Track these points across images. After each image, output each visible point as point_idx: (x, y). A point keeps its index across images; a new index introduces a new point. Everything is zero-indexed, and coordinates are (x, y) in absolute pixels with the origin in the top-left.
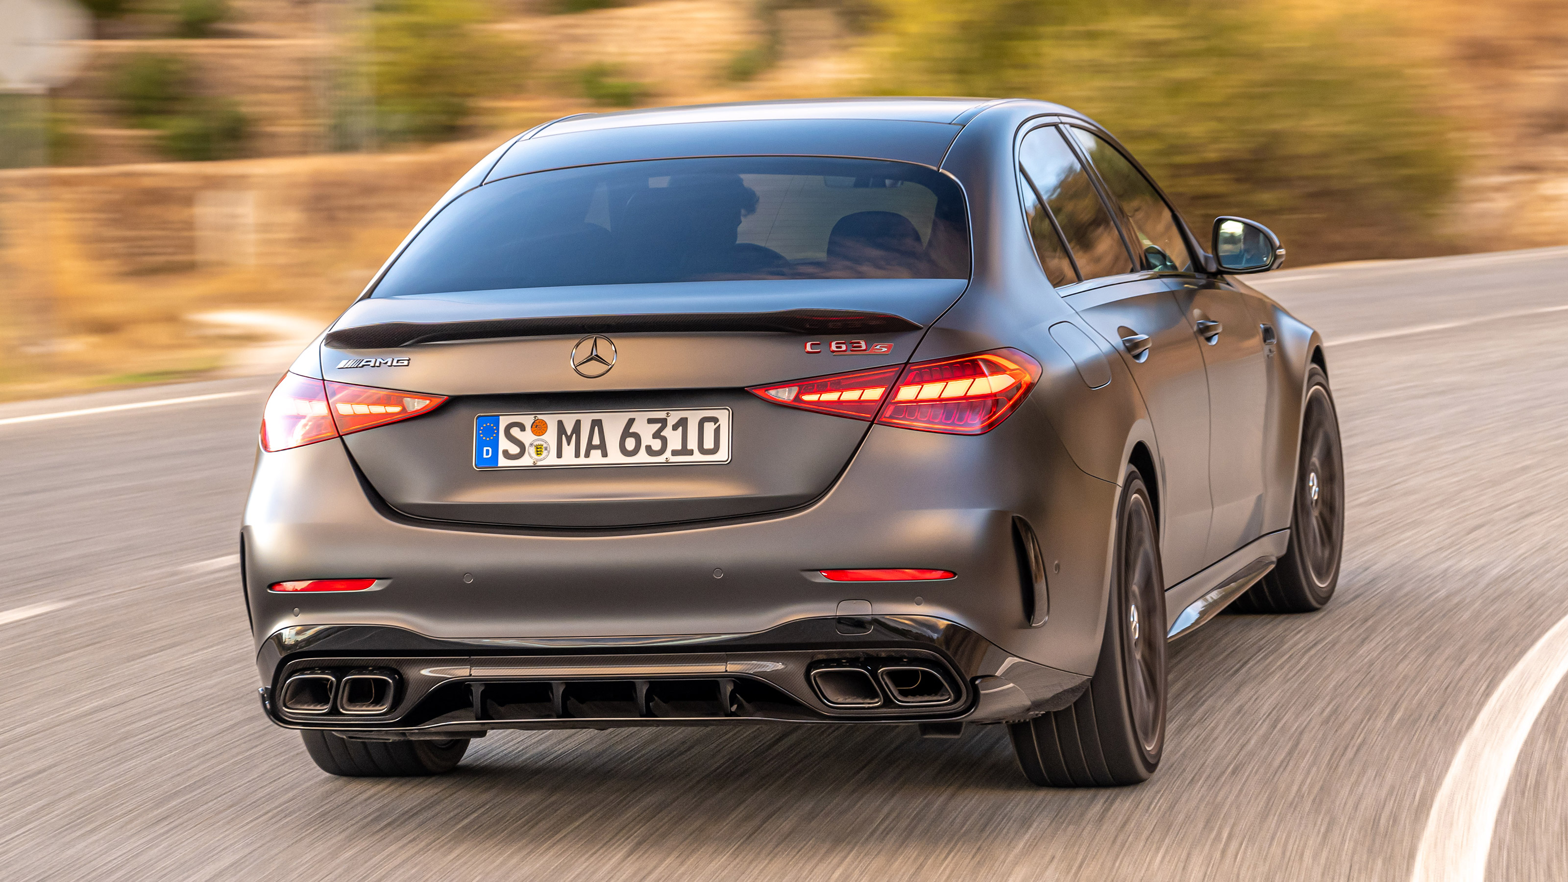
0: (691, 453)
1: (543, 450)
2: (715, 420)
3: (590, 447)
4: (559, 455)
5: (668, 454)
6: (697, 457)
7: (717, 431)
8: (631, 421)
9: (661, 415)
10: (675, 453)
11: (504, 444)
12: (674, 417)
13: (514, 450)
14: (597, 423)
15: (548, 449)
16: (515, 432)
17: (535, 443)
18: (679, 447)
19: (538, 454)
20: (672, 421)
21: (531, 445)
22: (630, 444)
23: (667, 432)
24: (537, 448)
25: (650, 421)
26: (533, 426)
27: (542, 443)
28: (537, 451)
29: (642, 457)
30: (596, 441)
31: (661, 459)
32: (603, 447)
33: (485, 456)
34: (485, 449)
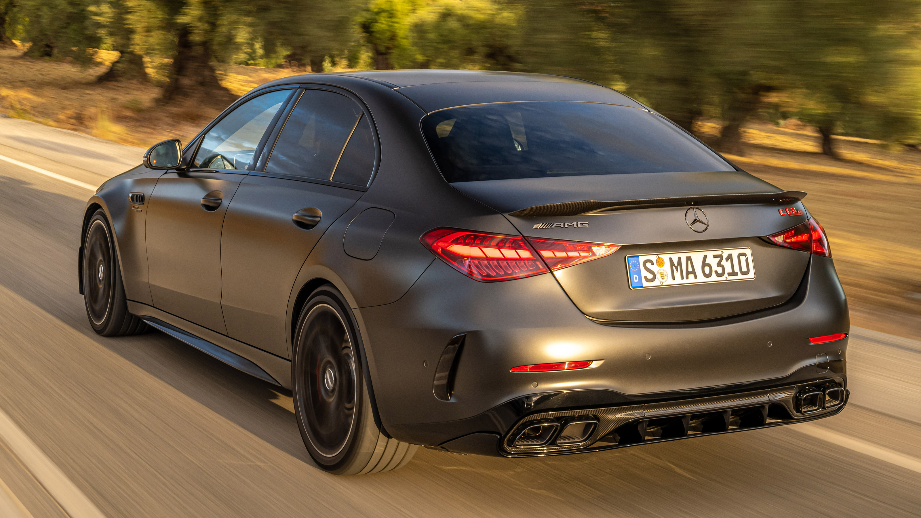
0: (736, 274)
1: (665, 276)
2: (744, 255)
3: (688, 273)
4: (674, 279)
5: (726, 275)
6: (740, 276)
7: (747, 260)
8: (705, 257)
9: (718, 253)
10: (730, 274)
11: (644, 273)
12: (726, 253)
13: (650, 276)
14: (689, 259)
15: (667, 275)
16: (648, 265)
17: (660, 272)
18: (731, 271)
19: (662, 278)
20: (725, 256)
21: (658, 273)
22: (707, 270)
23: (724, 262)
24: (661, 275)
25: (715, 256)
26: (657, 262)
27: (663, 271)
28: (662, 277)
29: (714, 278)
30: (690, 269)
31: (722, 278)
32: (694, 272)
33: (635, 281)
34: (635, 276)
